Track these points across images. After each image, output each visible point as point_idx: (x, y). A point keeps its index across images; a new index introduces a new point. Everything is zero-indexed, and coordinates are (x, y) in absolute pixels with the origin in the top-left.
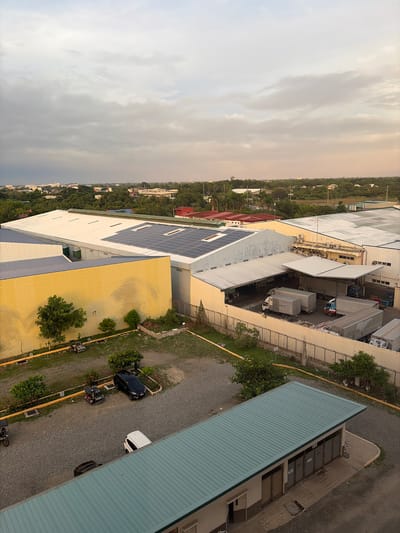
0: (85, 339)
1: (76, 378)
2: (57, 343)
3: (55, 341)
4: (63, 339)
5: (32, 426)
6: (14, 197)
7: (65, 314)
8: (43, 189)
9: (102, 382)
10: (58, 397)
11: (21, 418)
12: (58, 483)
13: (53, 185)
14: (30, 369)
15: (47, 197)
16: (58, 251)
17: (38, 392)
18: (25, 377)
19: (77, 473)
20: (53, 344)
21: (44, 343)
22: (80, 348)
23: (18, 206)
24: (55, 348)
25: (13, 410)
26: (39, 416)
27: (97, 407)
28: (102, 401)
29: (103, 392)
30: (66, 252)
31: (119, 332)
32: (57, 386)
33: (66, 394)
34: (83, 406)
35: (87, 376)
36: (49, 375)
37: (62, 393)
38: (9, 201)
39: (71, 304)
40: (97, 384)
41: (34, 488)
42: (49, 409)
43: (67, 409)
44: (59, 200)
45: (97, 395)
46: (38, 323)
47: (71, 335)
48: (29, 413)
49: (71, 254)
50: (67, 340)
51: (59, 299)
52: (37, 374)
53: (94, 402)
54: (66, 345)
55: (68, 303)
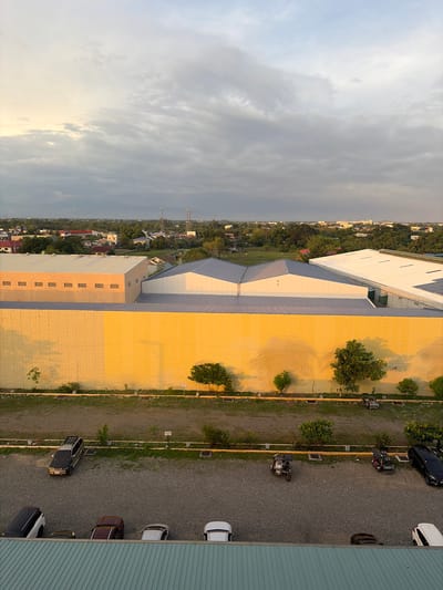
0: (380, 396)
1: (363, 435)
2: (350, 392)
3: (348, 389)
4: (356, 389)
5: (315, 471)
6: (324, 233)
7: (364, 362)
8: (355, 226)
9: (393, 450)
10: (343, 449)
11: (304, 459)
12: (333, 542)
13: (364, 223)
14: (317, 412)
15: (358, 235)
16: (363, 292)
17: (325, 438)
18: (312, 419)
19: (355, 541)
20: (344, 392)
21: (336, 388)
22: (374, 404)
23: (328, 242)
24: (346, 396)
25: (298, 447)
26: (322, 463)
27: (383, 479)
28: (391, 472)
29: (393, 462)
30: (372, 295)
31: (420, 398)
32: (344, 438)
33: (352, 449)
34: (368, 470)
35: (378, 438)
36: (337, 423)
37: (347, 447)
38: (320, 237)
39: (371, 354)
40: (387, 449)
41: (308, 536)
42: (332, 459)
43: (351, 467)
44: (370, 238)
45: (386, 463)
46: (333, 366)
47: (364, 388)
48: (313, 456)
49: (377, 298)
50: (361, 391)
51: (359, 345)
52: (325, 418)
53: (382, 470)
54: (357, 397)
55: (368, 351)
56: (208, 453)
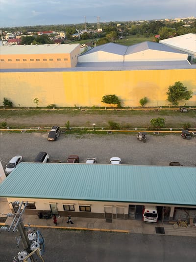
0: (188, 107)
1: (179, 124)
2: (174, 105)
4: (177, 104)
5: (156, 139)
6: (168, 26)
7: (182, 92)
8: (184, 20)
9: (192, 130)
10: (169, 130)
11: (152, 134)
12: (162, 165)
13: (189, 18)
14: (159, 114)
15: (185, 26)
16: (185, 57)
17: (161, 125)
18: (156, 118)
19: (171, 164)
20: (172, 105)
21: (168, 104)
22: (185, 110)
23: (169, 31)
24: (172, 107)
25: (149, 129)
26: (159, 136)
27: (186, 141)
28: (190, 139)
29: (191, 135)
30: (189, 58)
32: (170, 125)
33: (173, 130)
34: (180, 138)
35: (185, 125)
36: (167, 119)
37: (171, 129)
38: (166, 28)
39: (186, 88)
40: (189, 130)
41: (152, 163)
42: (164, 134)
43: (172, 137)
44: (192, 27)
45: (188, 135)
46: (168, 94)
47: (181, 103)
48: (155, 133)
49: (192, 59)
50: (179, 105)
51: (181, 84)
52: (162, 117)
53: (186, 138)
54: (177, 107)
55: (184, 87)
56: (111, 132)
